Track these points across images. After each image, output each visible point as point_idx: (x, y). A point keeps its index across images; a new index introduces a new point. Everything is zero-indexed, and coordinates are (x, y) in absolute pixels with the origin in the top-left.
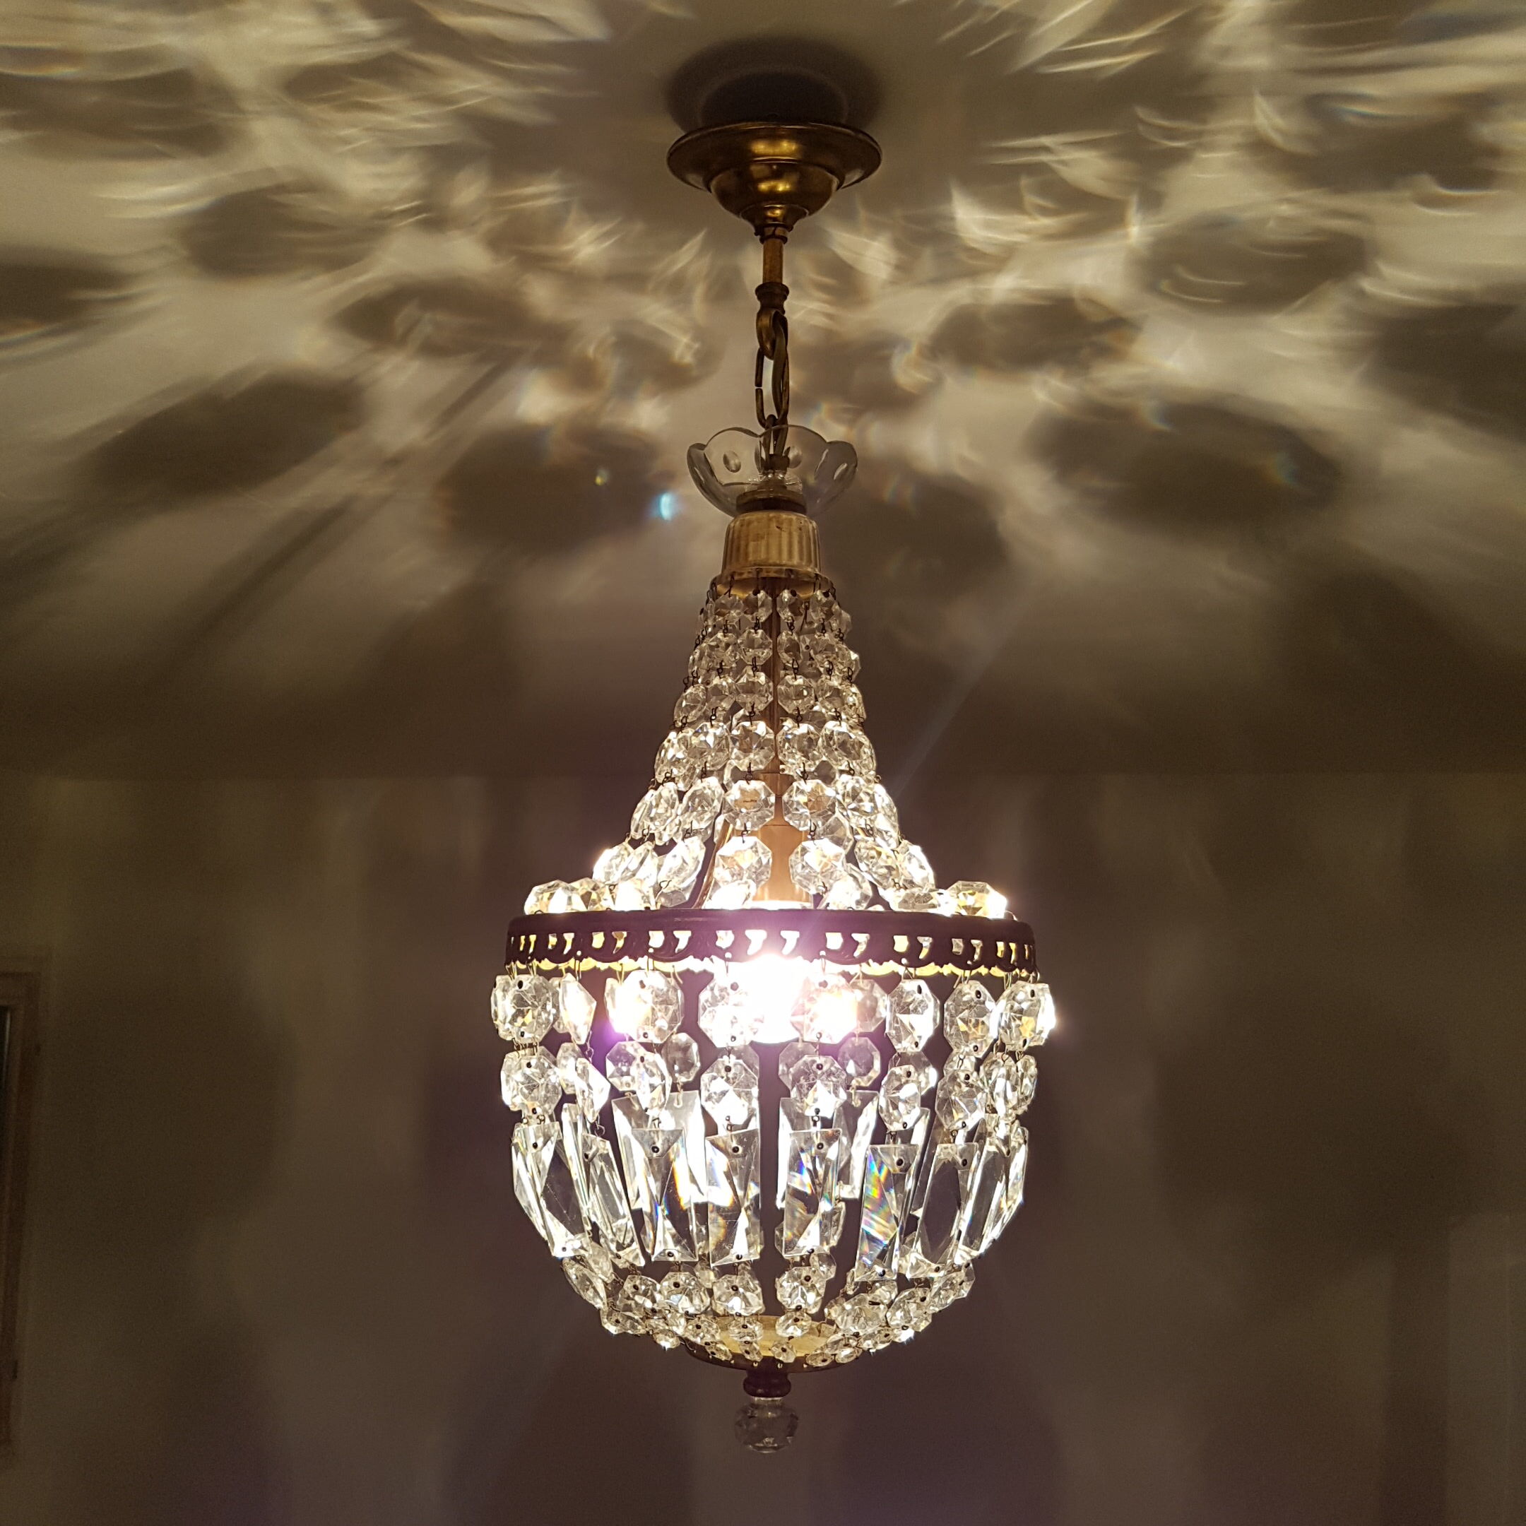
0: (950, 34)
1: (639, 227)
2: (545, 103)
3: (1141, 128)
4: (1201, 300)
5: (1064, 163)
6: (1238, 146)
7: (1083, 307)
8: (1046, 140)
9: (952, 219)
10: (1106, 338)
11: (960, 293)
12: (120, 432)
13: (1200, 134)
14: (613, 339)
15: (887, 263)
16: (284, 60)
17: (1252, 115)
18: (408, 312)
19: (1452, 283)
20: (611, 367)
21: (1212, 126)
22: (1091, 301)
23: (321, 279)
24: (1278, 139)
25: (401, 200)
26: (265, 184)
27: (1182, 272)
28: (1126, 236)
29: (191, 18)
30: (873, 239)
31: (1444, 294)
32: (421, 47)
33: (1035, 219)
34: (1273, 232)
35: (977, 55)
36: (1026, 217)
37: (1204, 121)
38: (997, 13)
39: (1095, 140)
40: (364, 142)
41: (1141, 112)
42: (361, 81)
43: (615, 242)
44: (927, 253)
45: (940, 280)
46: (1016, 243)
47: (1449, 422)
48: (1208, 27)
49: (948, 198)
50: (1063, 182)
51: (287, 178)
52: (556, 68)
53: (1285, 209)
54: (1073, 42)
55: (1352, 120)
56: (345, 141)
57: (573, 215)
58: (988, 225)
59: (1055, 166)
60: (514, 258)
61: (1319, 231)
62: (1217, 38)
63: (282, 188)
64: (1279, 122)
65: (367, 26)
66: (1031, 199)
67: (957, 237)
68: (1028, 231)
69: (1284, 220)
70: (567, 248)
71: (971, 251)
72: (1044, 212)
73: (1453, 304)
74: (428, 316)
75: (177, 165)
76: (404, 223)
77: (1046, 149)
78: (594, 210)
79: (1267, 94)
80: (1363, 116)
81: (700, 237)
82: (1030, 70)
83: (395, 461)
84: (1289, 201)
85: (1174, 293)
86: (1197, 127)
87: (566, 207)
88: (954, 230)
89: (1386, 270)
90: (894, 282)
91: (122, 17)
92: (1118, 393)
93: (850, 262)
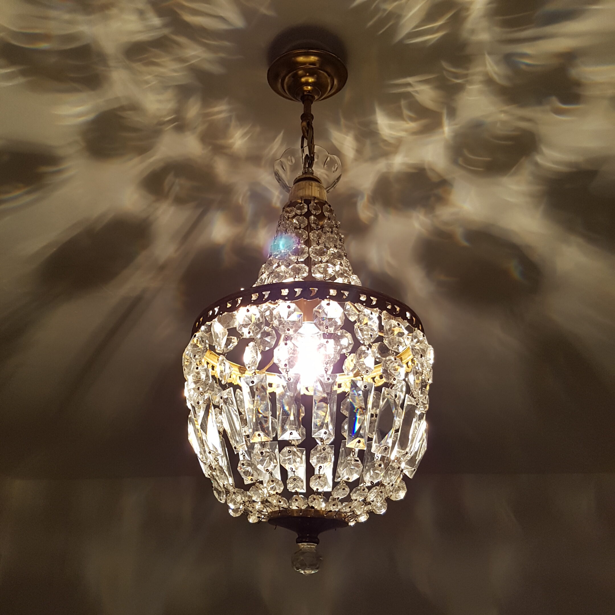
0: (370, 23)
1: (258, 129)
2: (222, 62)
3: (445, 73)
4: (476, 169)
5: (417, 92)
6: (481, 82)
7: (430, 174)
8: (410, 80)
9: (376, 123)
10: (439, 191)
11: (381, 166)
12: (55, 249)
13: (466, 76)
14: (249, 193)
15: (353, 149)
16: (125, 39)
17: (485, 65)
18: (170, 178)
19: (572, 158)
20: (249, 209)
21: (471, 71)
22: (433, 170)
23: (136, 160)
24: (496, 78)
25: (168, 115)
26: (116, 105)
27: (466, 152)
28: (443, 133)
29: (92, 17)
30: (347, 135)
31: (570, 164)
32: (177, 32)
33: (408, 123)
34: (500, 130)
35: (382, 34)
36: (404, 122)
37: (467, 69)
38: (387, 12)
39: (428, 79)
40: (154, 83)
41: (445, 64)
42: (154, 50)
43: (249, 138)
44: (368, 142)
45: (373, 159)
46: (401, 137)
47: (580, 240)
48: (465, 19)
49: (373, 112)
50: (417, 102)
51: (124, 103)
52: (227, 43)
53: (503, 116)
54: (417, 27)
55: (523, 67)
56: (147, 82)
57: (233, 123)
58: (391, 127)
59: (414, 94)
60: (210, 147)
61: (517, 129)
62: (468, 25)
63: (122, 108)
64: (496, 69)
65: (156, 21)
66: (406, 112)
67: (379, 133)
68: (406, 130)
69: (503, 123)
70: (231, 141)
71: (384, 141)
72: (412, 119)
73: (574, 170)
74: (177, 181)
75: (83, 95)
76: (168, 128)
77: (409, 85)
78: (241, 120)
79: (490, 54)
80: (528, 65)
81: (281, 135)
82: (401, 41)
83: (162, 268)
84: (504, 112)
85: (464, 165)
86: (465, 72)
87: (230, 117)
88: (378, 130)
89: (546, 150)
90: (356, 159)
91: (67, 17)
92: (446, 223)
93: (339, 148)
